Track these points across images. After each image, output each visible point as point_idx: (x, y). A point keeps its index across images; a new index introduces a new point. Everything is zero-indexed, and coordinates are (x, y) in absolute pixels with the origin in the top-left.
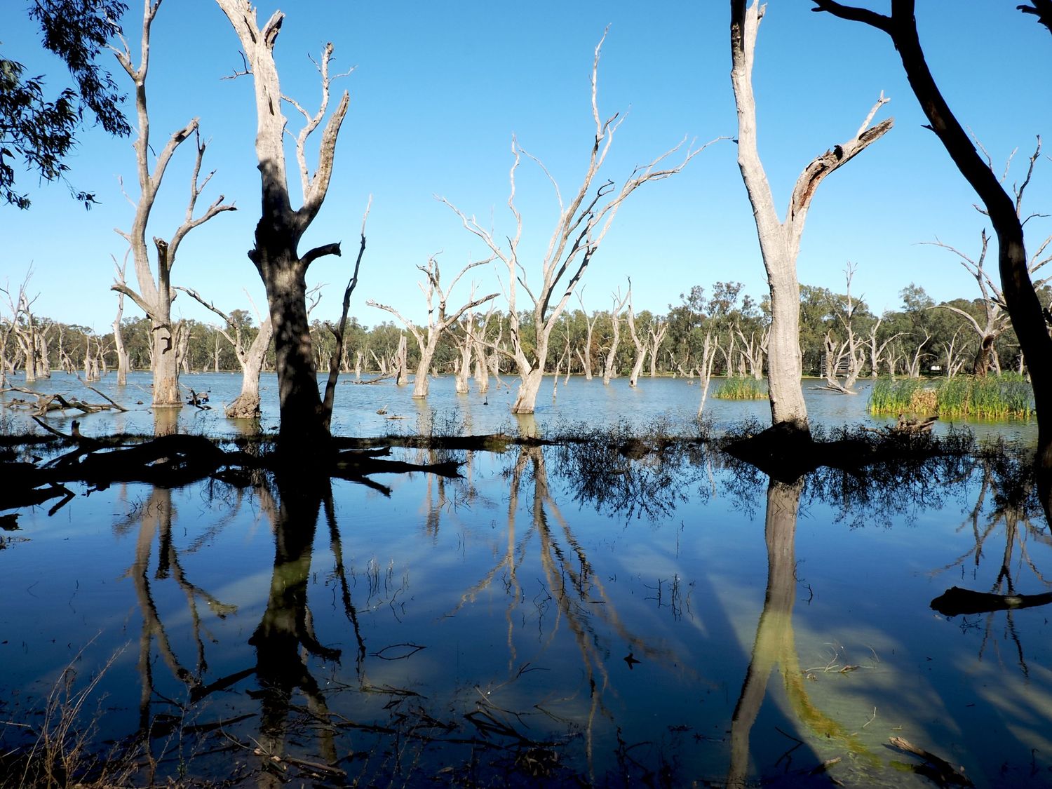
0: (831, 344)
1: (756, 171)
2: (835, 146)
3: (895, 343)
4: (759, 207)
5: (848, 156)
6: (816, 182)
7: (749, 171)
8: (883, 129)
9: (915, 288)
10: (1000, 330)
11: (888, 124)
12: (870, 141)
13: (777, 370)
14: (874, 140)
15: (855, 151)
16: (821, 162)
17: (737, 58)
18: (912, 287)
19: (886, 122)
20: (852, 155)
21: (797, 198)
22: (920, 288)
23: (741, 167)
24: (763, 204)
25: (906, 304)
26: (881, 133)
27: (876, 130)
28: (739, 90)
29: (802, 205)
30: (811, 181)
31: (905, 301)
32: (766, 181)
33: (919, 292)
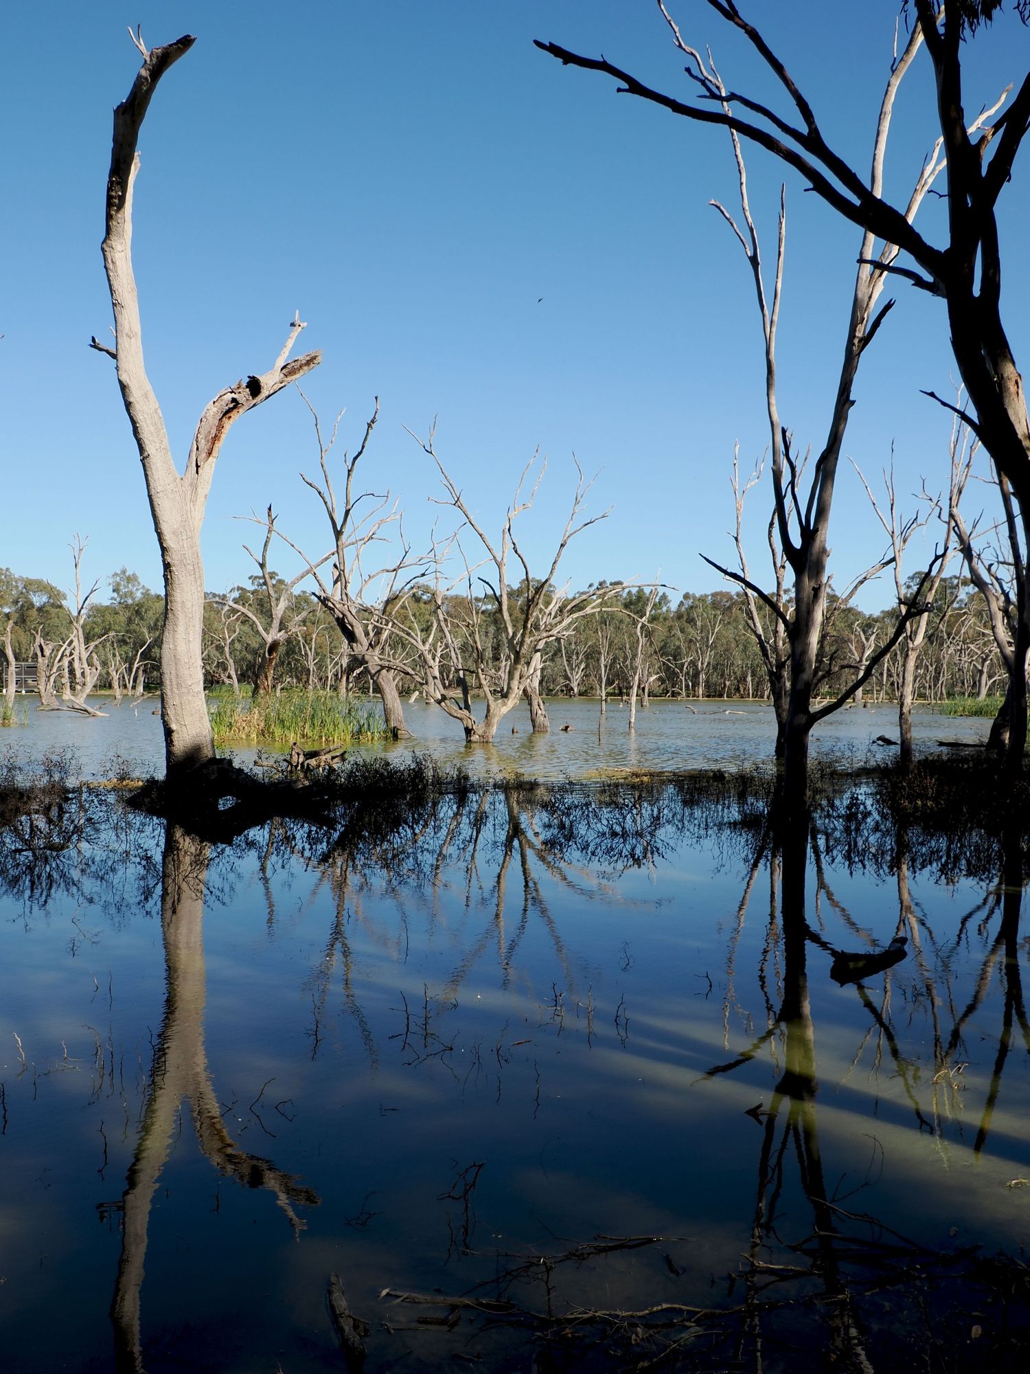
0: (44, 647)
1: (146, 396)
2: (249, 377)
3: (104, 647)
4: (150, 448)
5: (267, 394)
6: (228, 425)
7: (135, 396)
8: (308, 363)
9: (127, 574)
10: (287, 633)
11: (315, 358)
12: (294, 377)
13: (178, 684)
14: (297, 376)
15: (276, 387)
16: (233, 395)
17: (115, 223)
18: (124, 572)
19: (313, 355)
20: (271, 392)
21: (202, 443)
22: (134, 574)
23: (123, 387)
24: (158, 445)
25: (115, 595)
26: (305, 368)
27: (299, 362)
28: (116, 272)
29: (210, 454)
30: (221, 419)
31: (114, 591)
32: (159, 411)
33: (131, 579)
